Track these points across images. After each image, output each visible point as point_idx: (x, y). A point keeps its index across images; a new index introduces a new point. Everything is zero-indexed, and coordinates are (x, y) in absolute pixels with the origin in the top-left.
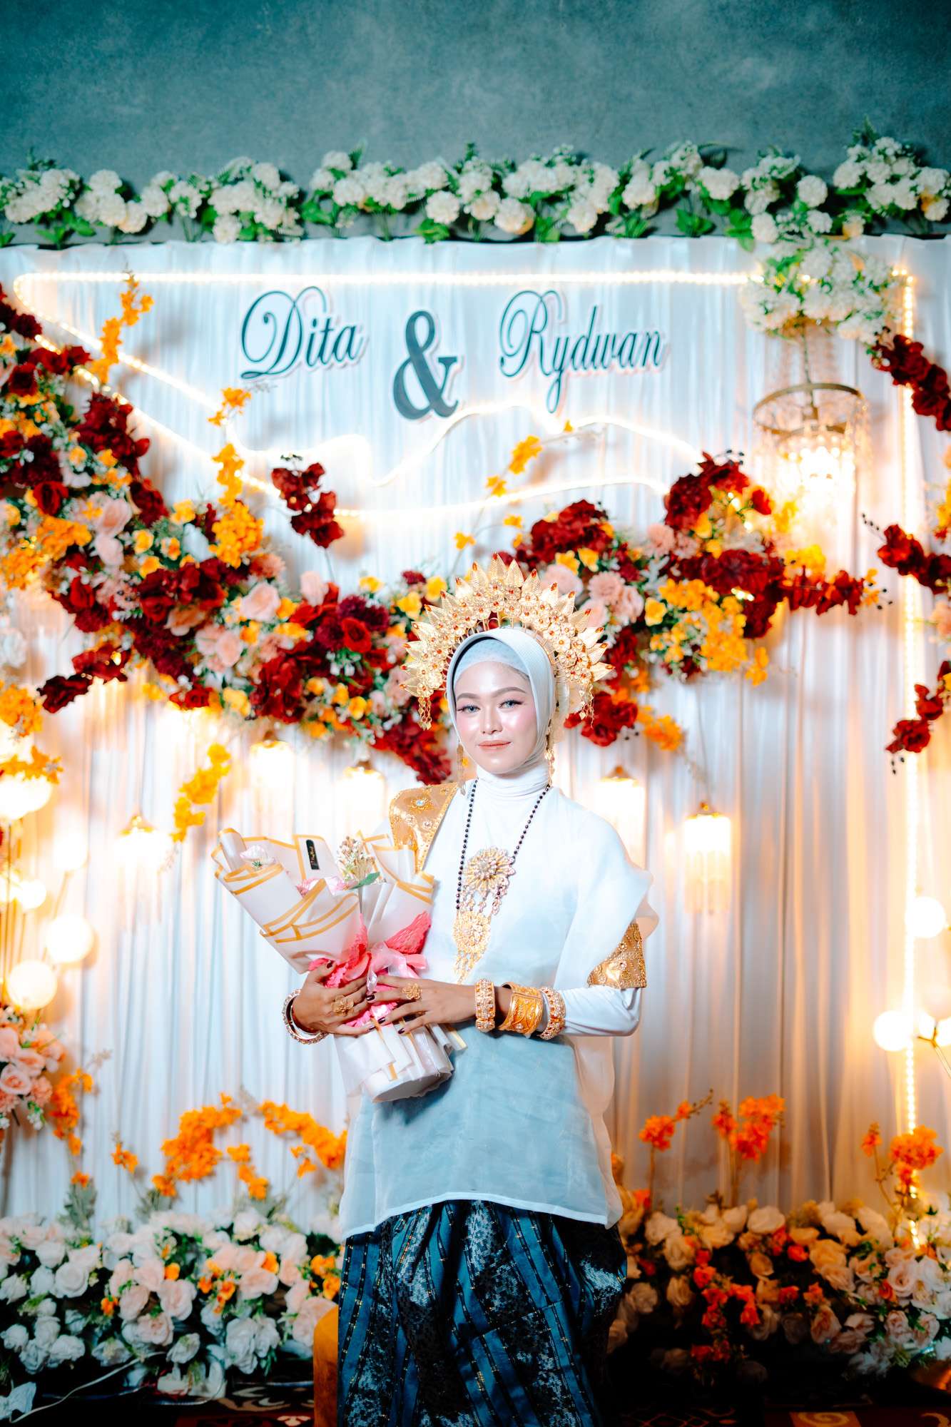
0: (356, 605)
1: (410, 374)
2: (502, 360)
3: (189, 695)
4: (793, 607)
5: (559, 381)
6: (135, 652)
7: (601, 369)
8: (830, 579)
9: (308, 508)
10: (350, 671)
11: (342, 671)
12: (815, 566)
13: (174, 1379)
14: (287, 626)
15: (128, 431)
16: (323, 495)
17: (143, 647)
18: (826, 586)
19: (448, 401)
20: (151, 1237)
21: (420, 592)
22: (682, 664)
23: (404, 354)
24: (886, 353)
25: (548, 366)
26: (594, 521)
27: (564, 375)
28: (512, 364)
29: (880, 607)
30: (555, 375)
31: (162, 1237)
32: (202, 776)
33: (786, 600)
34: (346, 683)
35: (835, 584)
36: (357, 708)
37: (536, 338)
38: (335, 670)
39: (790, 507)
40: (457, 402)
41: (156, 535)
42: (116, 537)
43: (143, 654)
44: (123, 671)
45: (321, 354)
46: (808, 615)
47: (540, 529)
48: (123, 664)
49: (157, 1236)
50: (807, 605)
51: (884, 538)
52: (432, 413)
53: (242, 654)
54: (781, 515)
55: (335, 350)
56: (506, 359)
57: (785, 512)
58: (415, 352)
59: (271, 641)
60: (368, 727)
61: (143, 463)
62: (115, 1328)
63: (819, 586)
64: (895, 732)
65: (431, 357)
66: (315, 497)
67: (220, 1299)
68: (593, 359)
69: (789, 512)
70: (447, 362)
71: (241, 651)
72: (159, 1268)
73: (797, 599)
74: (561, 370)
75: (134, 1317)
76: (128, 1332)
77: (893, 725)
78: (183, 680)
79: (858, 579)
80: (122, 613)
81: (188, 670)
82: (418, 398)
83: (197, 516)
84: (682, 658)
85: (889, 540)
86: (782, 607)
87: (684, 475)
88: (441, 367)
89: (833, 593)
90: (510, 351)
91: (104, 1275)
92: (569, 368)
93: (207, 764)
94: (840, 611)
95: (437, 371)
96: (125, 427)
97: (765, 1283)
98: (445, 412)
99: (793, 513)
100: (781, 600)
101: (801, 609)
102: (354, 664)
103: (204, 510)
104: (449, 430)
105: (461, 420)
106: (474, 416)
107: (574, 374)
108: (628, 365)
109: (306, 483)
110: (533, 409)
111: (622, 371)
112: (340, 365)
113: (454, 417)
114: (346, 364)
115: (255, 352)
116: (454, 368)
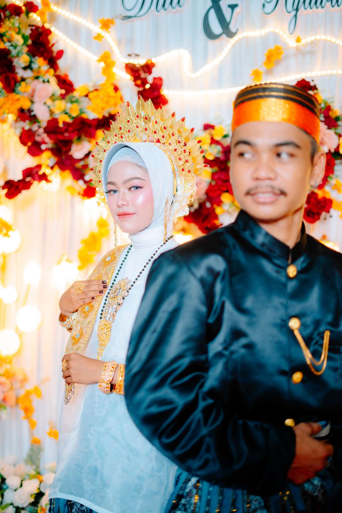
1: (212, 14)
2: (264, 5)
5: (296, 16)
6: (56, 167)
7: (320, 8)
9: (148, 86)
15: (50, 45)
16: (155, 79)
19: (232, 27)
21: (210, 134)
23: (209, 4)
25: (290, 7)
26: (311, 92)
27: (299, 13)
28: (269, 7)
30: (294, 13)
32: (93, 235)
40: (238, 29)
41: (67, 103)
42: (45, 104)
45: (164, 6)
52: (224, 36)
55: (171, 4)
56: (266, 4)
58: (216, 2)
65: (223, 5)
66: (150, 79)
68: (316, 3)
70: (233, 7)
74: (297, 10)
78: (81, 182)
80: (47, 145)
81: (83, 177)
82: (216, 28)
88: (230, 10)
90: (268, 1)
92: (301, 8)
93: (96, 229)
95: (227, 12)
98: (230, 35)
104: (234, 46)
105: (240, 40)
106: (246, 38)
107: (305, 12)
108: (336, 5)
109: (145, 72)
110: (281, 33)
111: (332, 9)
112: (174, 10)
113: (236, 38)
114: (177, 11)
115: (129, 6)
116: (237, 10)
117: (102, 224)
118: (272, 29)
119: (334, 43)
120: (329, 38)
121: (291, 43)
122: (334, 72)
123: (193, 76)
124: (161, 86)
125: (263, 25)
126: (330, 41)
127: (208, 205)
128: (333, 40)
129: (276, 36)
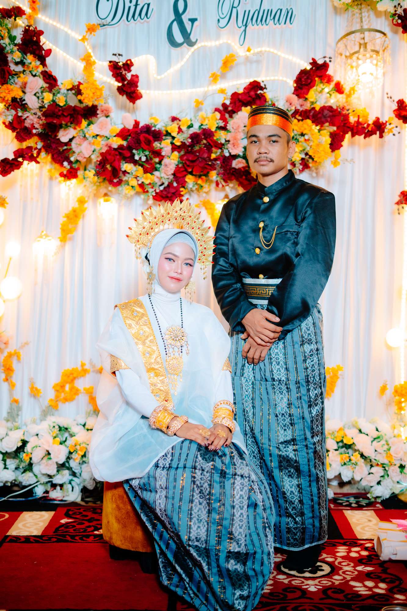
0: (148, 128)
1: (175, 26)
2: (219, 20)
3: (69, 171)
4: (353, 136)
5: (245, 31)
6: (43, 150)
7: (265, 26)
8: (371, 122)
9: (126, 83)
10: (144, 159)
11: (140, 158)
12: (364, 116)
13: (57, 492)
14: (115, 138)
15: (41, 44)
16: (132, 76)
17: (47, 148)
18: (369, 125)
19: (193, 38)
20: (47, 426)
21: (178, 124)
22: (300, 162)
23: (173, 17)
24: (400, 17)
25: (240, 24)
26: (259, 92)
27: (247, 28)
28: (223, 22)
29: (394, 135)
30: (243, 28)
31: (52, 427)
32: (74, 211)
33: (350, 133)
34: (142, 166)
35: (373, 124)
36: (147, 179)
37: (234, 11)
38: (137, 158)
39: (353, 89)
40: (197, 40)
41: (54, 94)
42: (35, 95)
43: (47, 152)
44: (38, 159)
45: (133, 16)
46: (360, 139)
47: (235, 96)
48: (38, 156)
49: (50, 426)
50: (360, 135)
51: (397, 105)
52: (185, 44)
53: (93, 151)
54: (348, 93)
55: (140, 14)
56: (221, 20)
57: (350, 92)
58: (178, 16)
59: (107, 145)
60: (152, 188)
61: (48, 60)
62: (30, 467)
63: (365, 126)
64: (400, 196)
65: (185, 18)
66: (129, 76)
67: (79, 454)
68: (261, 20)
69: (352, 92)
70: (193, 21)
71: (93, 150)
72: (51, 439)
73: (355, 131)
74: (246, 26)
75: (39, 461)
76: (35, 469)
77: (399, 193)
78: (66, 164)
79: (384, 122)
80: (37, 130)
81: (68, 159)
82: (178, 37)
83: (73, 86)
84: (300, 159)
85: (398, 106)
86: (348, 136)
87: (303, 69)
88: (190, 23)
89: (372, 128)
90: (222, 16)
91: (25, 443)
92: (250, 25)
93: (77, 205)
94: (375, 137)
95: (188, 25)
96: (40, 42)
97: (333, 452)
98: (191, 44)
99: (354, 93)
100: (347, 133)
101: (357, 136)
102: (146, 156)
103: (76, 83)
104: (193, 53)
105: (198, 48)
106: (205, 47)
107: (253, 27)
108: (278, 24)
109: (125, 70)
110: (233, 44)
111: (275, 26)
112: (142, 21)
113: (196, 47)
114: (145, 21)
115: (102, 15)
116: (196, 23)
117: (81, 201)
118: (225, 41)
119: (276, 54)
120: (272, 50)
121: (241, 52)
122: (276, 78)
123: (159, 77)
124: (137, 82)
125: (218, 37)
126: (273, 53)
127: (175, 184)
128: (275, 52)
129: (229, 46)
